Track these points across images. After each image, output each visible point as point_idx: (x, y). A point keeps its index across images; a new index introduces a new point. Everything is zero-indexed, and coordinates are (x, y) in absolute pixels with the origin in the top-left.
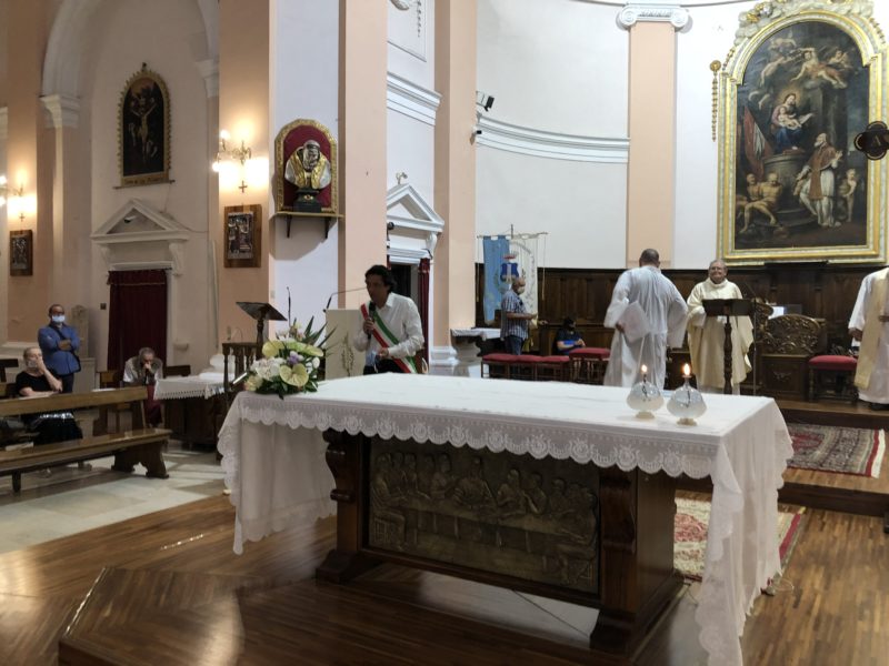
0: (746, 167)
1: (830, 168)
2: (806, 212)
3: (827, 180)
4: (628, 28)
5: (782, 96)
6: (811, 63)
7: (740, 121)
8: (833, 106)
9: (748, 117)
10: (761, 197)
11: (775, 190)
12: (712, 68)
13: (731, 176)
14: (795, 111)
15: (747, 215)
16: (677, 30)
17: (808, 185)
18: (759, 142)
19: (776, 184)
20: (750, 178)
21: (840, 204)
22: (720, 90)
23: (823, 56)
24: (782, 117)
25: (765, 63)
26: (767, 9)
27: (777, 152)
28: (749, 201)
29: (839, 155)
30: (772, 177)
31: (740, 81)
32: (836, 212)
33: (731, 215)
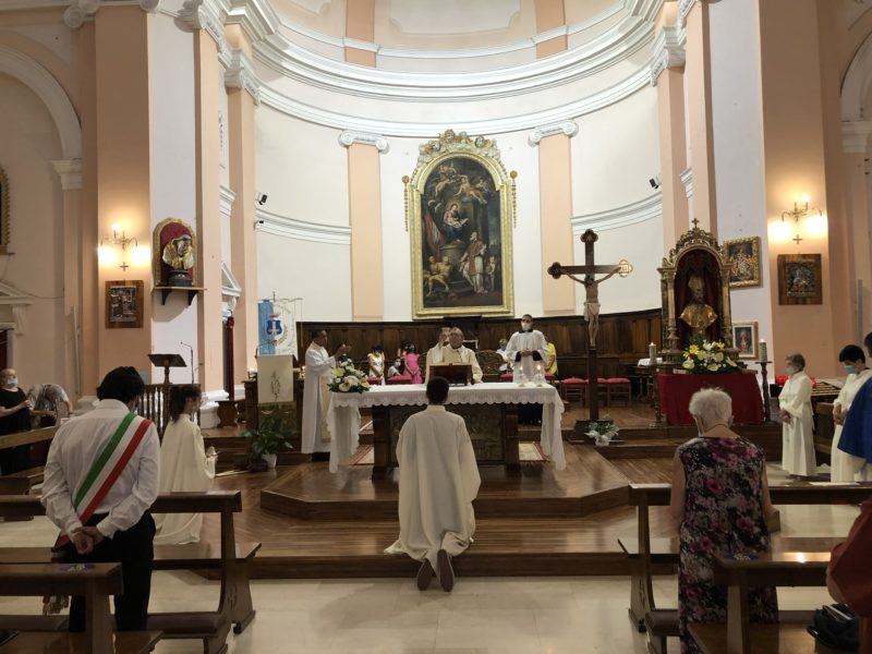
0: (429, 252)
1: (480, 255)
2: (467, 284)
3: (479, 262)
4: (347, 147)
5: (450, 204)
6: (465, 185)
7: (423, 218)
8: (480, 215)
9: (428, 217)
10: (439, 272)
11: (448, 268)
12: (404, 181)
13: (420, 257)
14: (457, 216)
15: (430, 284)
16: (380, 151)
17: (467, 265)
18: (436, 235)
19: (448, 264)
20: (431, 259)
21: (487, 278)
22: (409, 196)
23: (472, 182)
24: (450, 219)
25: (437, 182)
26: (437, 146)
27: (448, 242)
28: (432, 275)
29: (484, 247)
30: (445, 259)
31: (422, 191)
32: (485, 284)
33: (420, 283)
